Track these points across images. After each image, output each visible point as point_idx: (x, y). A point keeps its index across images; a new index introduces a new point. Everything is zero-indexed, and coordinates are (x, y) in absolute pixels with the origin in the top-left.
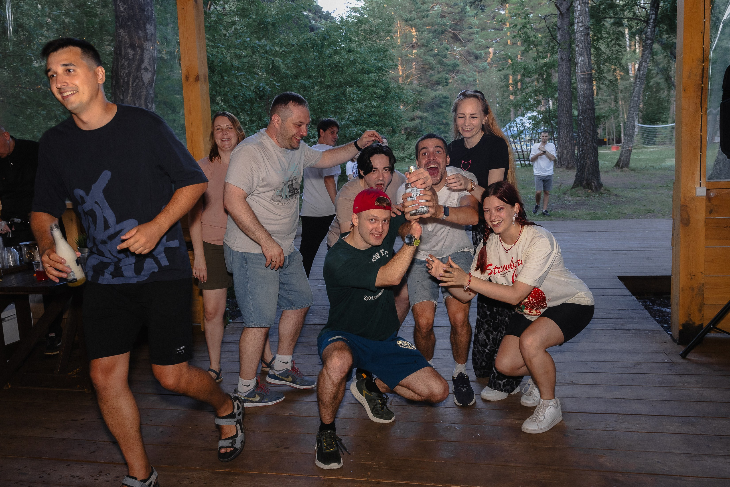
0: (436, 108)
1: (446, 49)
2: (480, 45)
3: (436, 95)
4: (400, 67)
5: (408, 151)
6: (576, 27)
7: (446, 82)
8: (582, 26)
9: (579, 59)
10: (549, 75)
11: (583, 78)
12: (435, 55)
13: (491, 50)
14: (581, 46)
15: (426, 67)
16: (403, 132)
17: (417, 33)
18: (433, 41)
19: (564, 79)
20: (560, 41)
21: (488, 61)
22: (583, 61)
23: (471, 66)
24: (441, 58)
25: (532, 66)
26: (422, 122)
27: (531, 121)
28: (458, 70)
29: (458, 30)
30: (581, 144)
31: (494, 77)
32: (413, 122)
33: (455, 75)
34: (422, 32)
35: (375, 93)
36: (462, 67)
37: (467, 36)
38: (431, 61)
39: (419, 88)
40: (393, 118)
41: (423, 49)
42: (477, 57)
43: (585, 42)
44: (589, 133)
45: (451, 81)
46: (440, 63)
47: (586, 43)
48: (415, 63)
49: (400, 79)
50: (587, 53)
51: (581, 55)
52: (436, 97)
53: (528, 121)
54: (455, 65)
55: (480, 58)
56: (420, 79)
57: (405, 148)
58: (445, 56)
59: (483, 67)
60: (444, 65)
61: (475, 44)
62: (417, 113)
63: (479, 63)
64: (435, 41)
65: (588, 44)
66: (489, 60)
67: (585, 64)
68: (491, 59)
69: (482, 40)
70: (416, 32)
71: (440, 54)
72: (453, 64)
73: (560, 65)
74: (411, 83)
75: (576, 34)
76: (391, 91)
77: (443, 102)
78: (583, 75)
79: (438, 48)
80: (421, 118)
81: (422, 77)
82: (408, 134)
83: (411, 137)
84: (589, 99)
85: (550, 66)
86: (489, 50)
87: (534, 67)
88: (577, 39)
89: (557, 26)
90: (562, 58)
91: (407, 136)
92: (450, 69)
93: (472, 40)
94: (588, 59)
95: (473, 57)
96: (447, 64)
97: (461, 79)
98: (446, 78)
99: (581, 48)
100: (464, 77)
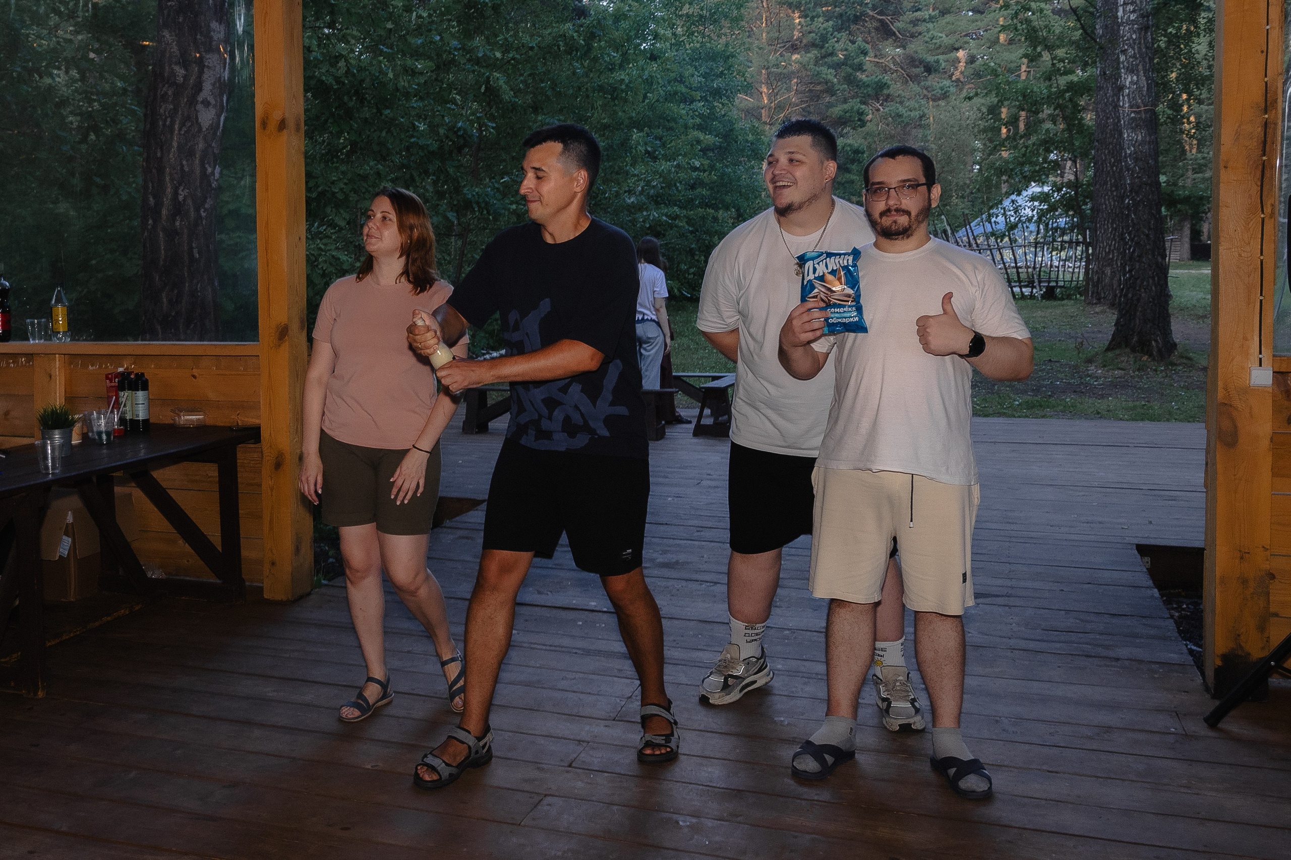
1: (862, 53)
2: (936, 43)
4: (764, 88)
6: (1120, 14)
8: (1134, 11)
9: (1128, 80)
10: (1077, 109)
11: (1134, 119)
12: (837, 66)
13: (962, 54)
14: (1131, 52)
15: (819, 88)
17: (802, 20)
18: (834, 37)
19: (1108, 118)
20: (1100, 38)
21: (954, 78)
22: (1136, 83)
23: (916, 88)
24: (849, 70)
25: (1040, 89)
27: (1036, 203)
28: (888, 96)
29: (891, 13)
30: (1127, 258)
31: (967, 111)
33: (881, 105)
34: (812, 19)
35: (699, 142)
36: (896, 88)
37: (910, 27)
38: (829, 77)
40: (740, 192)
41: (814, 53)
42: (929, 69)
43: (1140, 43)
44: (1147, 236)
45: (870, 117)
46: (850, 80)
47: (1143, 46)
48: (795, 80)
49: (763, 111)
50: (1144, 67)
51: (1131, 70)
53: (1029, 204)
54: (881, 86)
55: (936, 71)
58: (860, 67)
59: (942, 88)
60: (857, 86)
61: (927, 42)
63: (934, 81)
64: (839, 36)
65: (1147, 48)
66: (957, 75)
67: (1139, 89)
68: (962, 73)
69: (940, 35)
70: (799, 17)
71: (849, 62)
72: (876, 83)
73: (1100, 88)
75: (1122, 28)
76: (737, 137)
77: (853, 161)
78: (1134, 112)
79: (846, 50)
81: (812, 109)
84: (1148, 163)
85: (1077, 89)
86: (958, 55)
87: (1045, 91)
88: (1123, 37)
89: (1095, 8)
90: (1105, 74)
92: (870, 93)
93: (920, 34)
94: (1147, 79)
95: (921, 69)
96: (864, 83)
97: (893, 115)
98: (861, 111)
99: (1130, 57)
100: (900, 109)
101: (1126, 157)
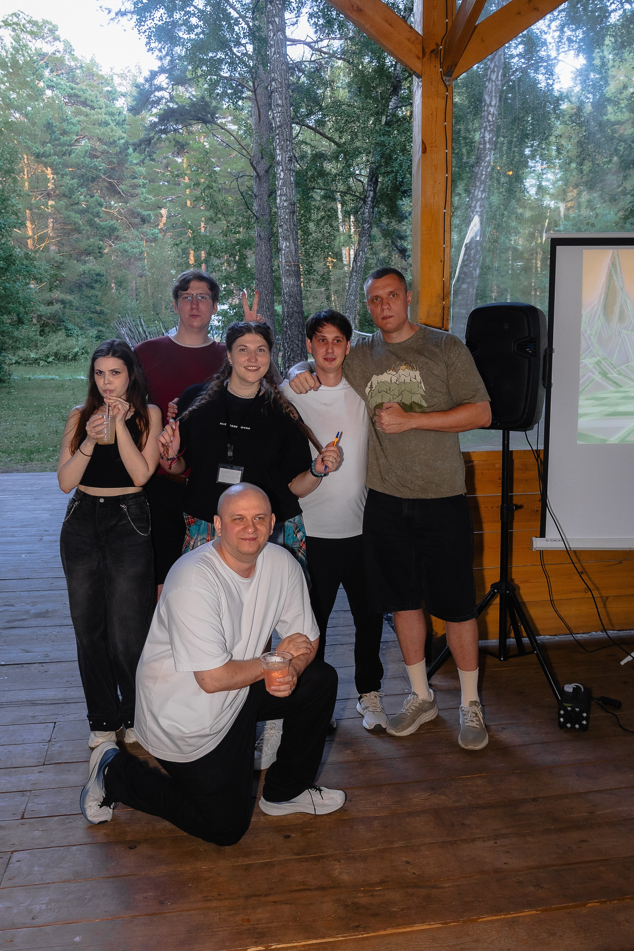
0: (84, 288)
1: (99, 204)
2: (148, 203)
3: (84, 270)
4: (28, 224)
5: (43, 349)
6: (278, 201)
7: (99, 252)
8: (286, 201)
9: (284, 244)
10: (244, 257)
11: (288, 270)
12: (82, 212)
13: (164, 211)
14: (285, 227)
15: (69, 227)
16: (35, 321)
17: (55, 176)
18: (79, 191)
19: (263, 265)
20: (257, 212)
21: (159, 227)
22: (288, 247)
23: (136, 232)
24: (91, 216)
25: (220, 241)
26: (64, 307)
27: (220, 317)
28: (118, 236)
29: (116, 178)
30: (286, 359)
31: (169, 251)
32: (51, 307)
33: (113, 242)
34: (62, 176)
36: (122, 232)
37: (130, 190)
38: (77, 220)
39: (58, 258)
40: (19, 302)
41: (64, 201)
42: (144, 220)
43: (290, 222)
45: (106, 251)
46: (91, 223)
47: (292, 224)
48: (52, 220)
49: (29, 241)
50: (293, 237)
51: (286, 239)
52: (85, 273)
54: (113, 229)
55: (149, 221)
56: (60, 244)
57: (39, 345)
58: (98, 215)
59: (153, 234)
60: (96, 228)
61: (142, 201)
62: (57, 294)
63: (146, 228)
64: (82, 190)
65: (294, 225)
66: (161, 225)
67: (291, 251)
68: (164, 224)
69: (150, 197)
70: (52, 174)
71: (90, 211)
72: (110, 227)
73: (258, 245)
74: (47, 249)
75: (279, 210)
76: (15, 261)
77: (96, 281)
78: (288, 265)
79: (87, 201)
80: (63, 302)
81: (64, 242)
82: (43, 324)
83: (47, 329)
84: (296, 299)
85: (246, 244)
86: (161, 212)
87: (223, 244)
88: (280, 217)
89: (253, 192)
90: (260, 236)
91: (41, 327)
92: (105, 233)
93: (137, 195)
94: (294, 245)
95: (137, 220)
96: (101, 227)
97: (122, 250)
98: (100, 246)
99: (285, 230)
100: (126, 247)
101: (284, 295)
